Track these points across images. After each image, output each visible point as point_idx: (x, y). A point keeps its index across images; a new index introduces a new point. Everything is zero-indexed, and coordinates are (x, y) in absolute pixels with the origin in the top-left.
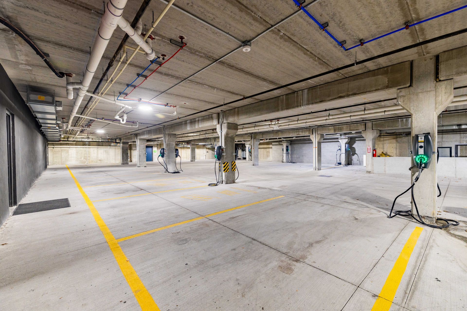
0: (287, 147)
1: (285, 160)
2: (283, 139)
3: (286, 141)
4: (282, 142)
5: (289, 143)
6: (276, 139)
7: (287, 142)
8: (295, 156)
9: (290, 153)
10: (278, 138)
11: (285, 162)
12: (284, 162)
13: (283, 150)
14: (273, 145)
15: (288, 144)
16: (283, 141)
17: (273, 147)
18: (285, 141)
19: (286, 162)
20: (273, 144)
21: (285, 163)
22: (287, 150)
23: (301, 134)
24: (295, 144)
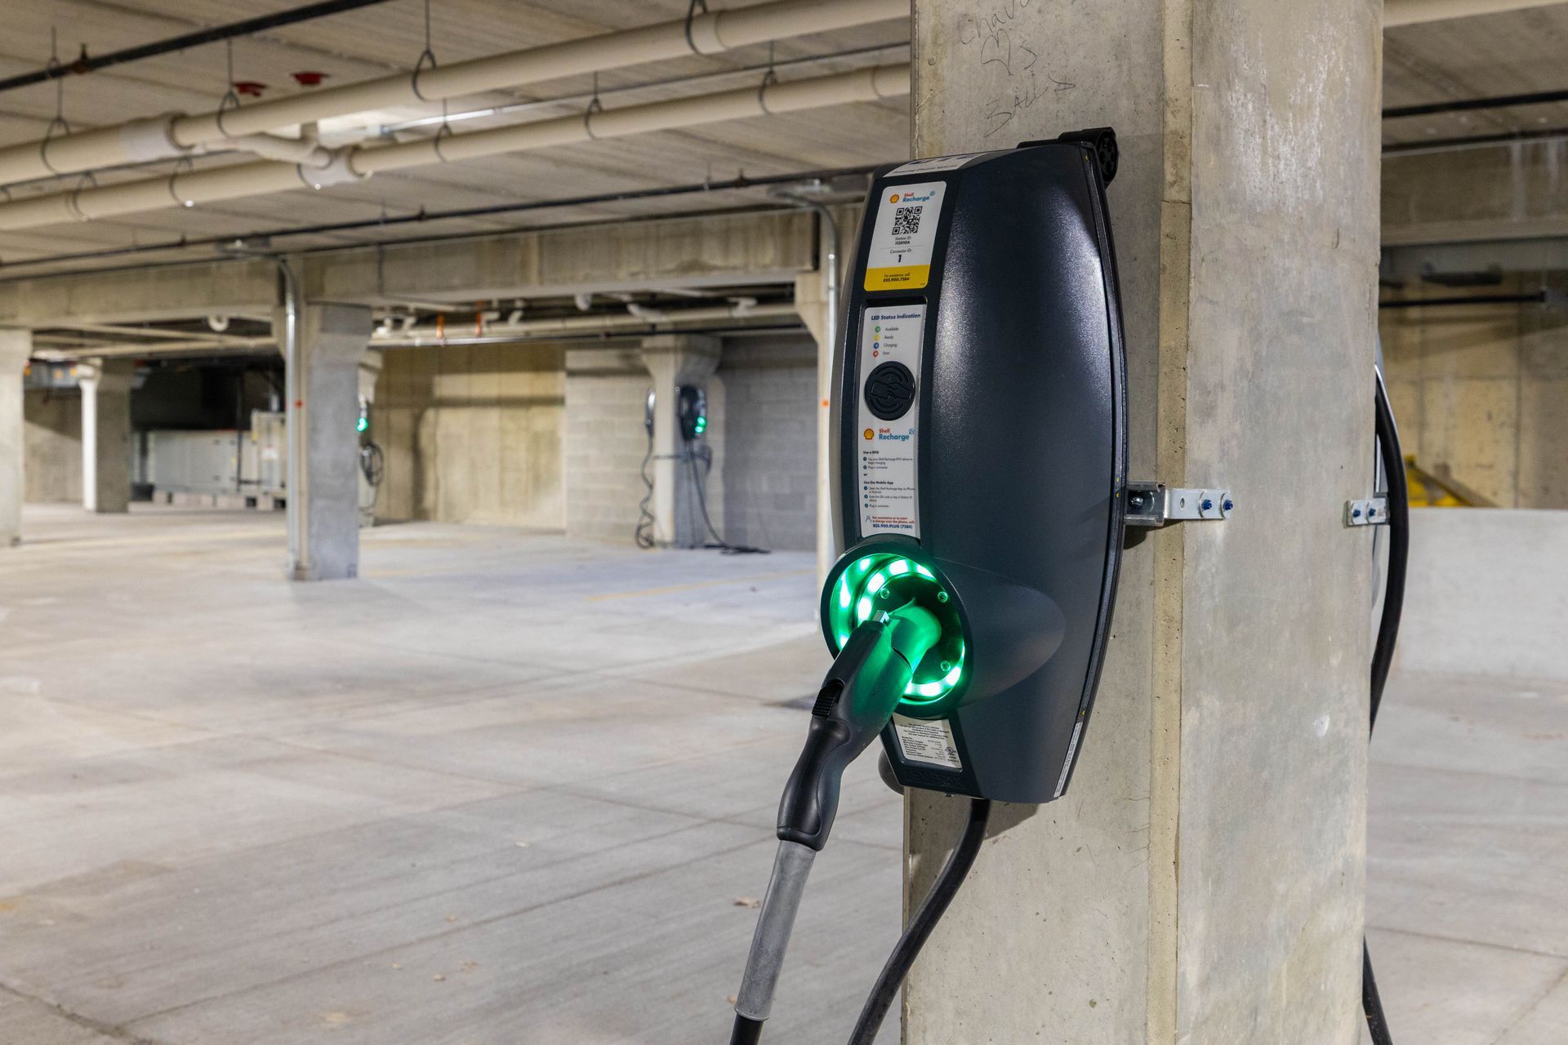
0: (687, 393)
1: (664, 529)
2: (639, 316)
3: (682, 340)
4: (648, 342)
5: (702, 352)
6: (567, 309)
7: (688, 350)
8: (761, 484)
9: (718, 454)
10: (582, 304)
11: (664, 545)
12: (657, 536)
13: (650, 429)
14: (572, 374)
15: (700, 367)
16: (653, 331)
17: (575, 392)
18: (668, 341)
19: (679, 543)
20: (575, 359)
21: (670, 552)
22: (686, 428)
23: (718, 261)
24: (760, 366)
